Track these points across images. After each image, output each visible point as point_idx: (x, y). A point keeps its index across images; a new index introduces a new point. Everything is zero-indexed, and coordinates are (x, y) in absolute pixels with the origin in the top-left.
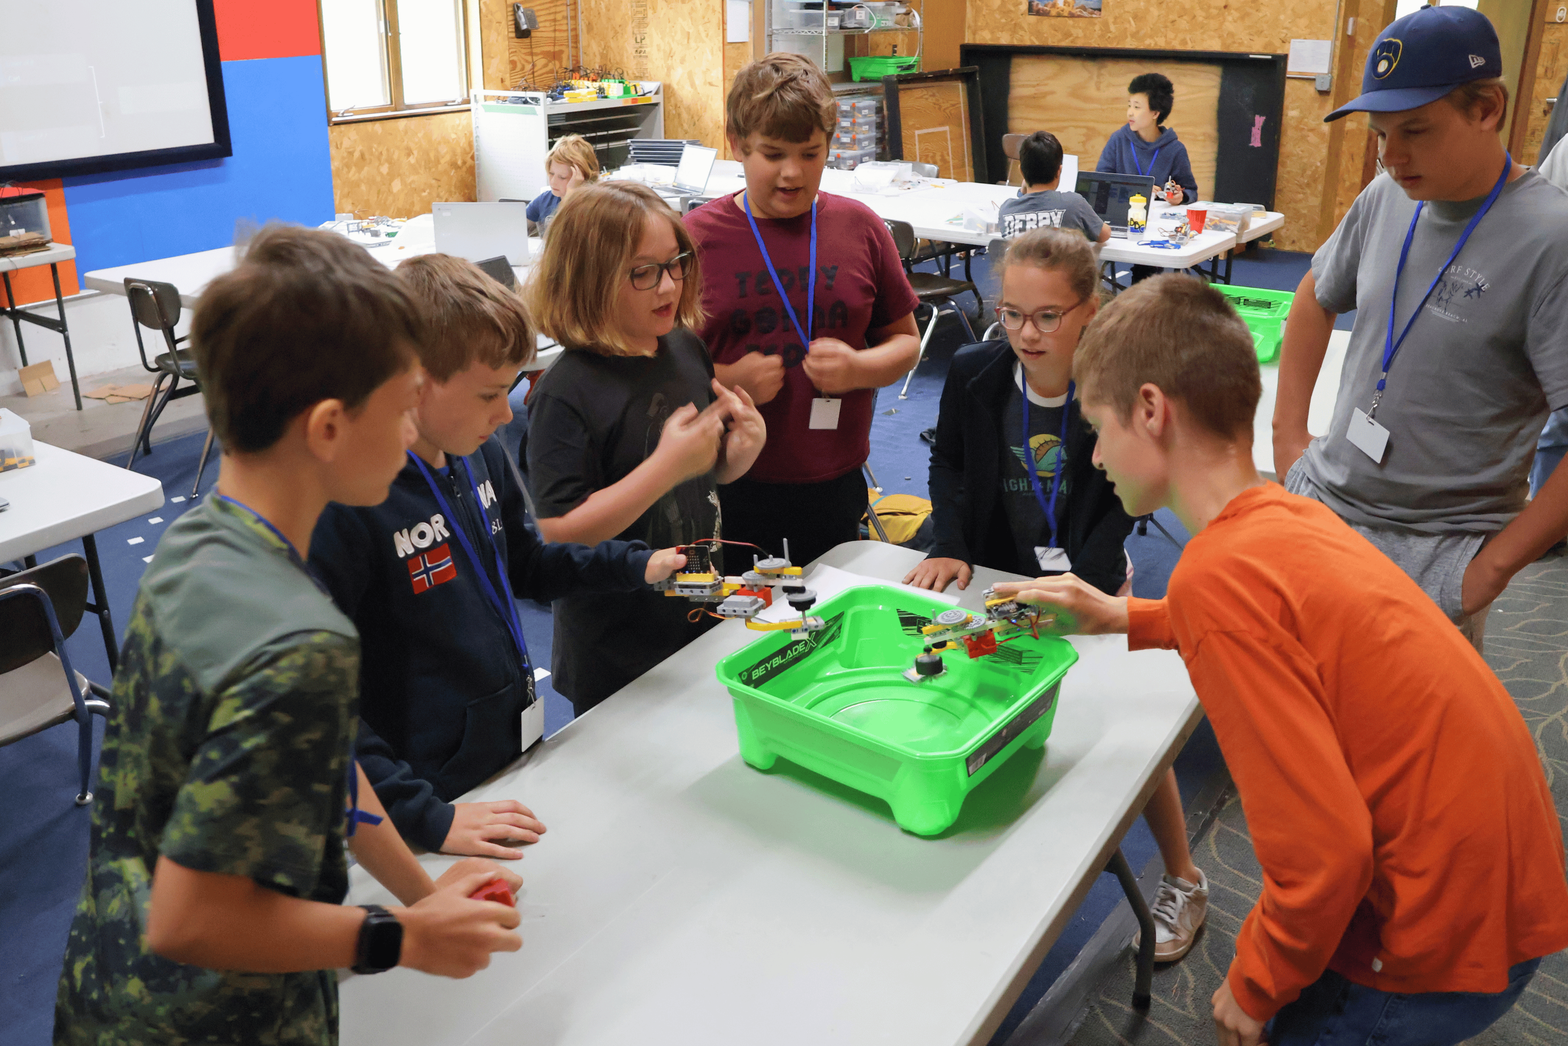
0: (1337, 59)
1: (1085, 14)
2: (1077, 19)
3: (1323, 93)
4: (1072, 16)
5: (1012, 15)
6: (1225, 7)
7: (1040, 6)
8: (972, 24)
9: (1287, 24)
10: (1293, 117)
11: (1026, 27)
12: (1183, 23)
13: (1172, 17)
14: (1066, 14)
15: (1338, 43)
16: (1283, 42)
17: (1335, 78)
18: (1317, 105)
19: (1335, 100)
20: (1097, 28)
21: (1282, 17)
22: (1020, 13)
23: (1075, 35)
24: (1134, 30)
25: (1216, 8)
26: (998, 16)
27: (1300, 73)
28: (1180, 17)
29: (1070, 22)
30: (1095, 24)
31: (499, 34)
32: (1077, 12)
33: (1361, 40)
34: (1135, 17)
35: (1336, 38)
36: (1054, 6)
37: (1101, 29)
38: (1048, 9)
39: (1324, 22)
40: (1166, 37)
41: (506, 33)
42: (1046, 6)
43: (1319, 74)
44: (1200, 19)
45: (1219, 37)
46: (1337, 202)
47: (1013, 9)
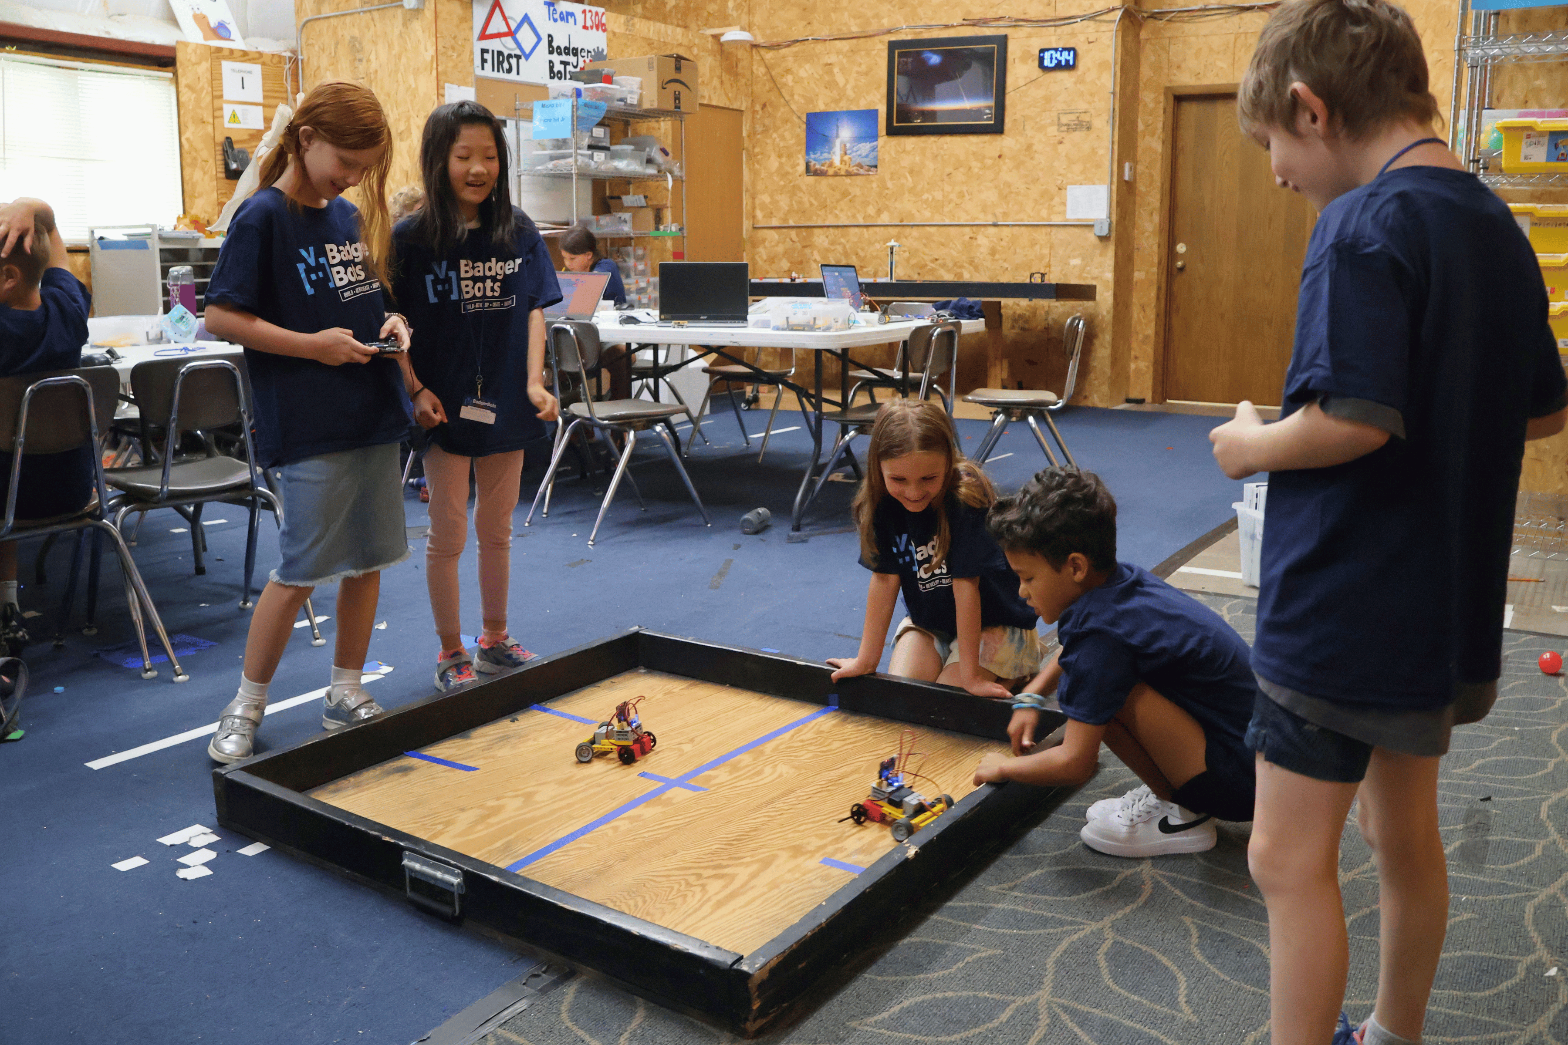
0: (1114, 204)
1: (862, 171)
2: (854, 177)
3: (1102, 239)
4: (849, 174)
5: (790, 177)
6: (1000, 157)
7: (818, 166)
8: (750, 188)
9: (1062, 171)
10: (1075, 266)
11: (804, 188)
12: (959, 176)
13: (949, 170)
14: (843, 173)
15: (1114, 187)
16: (1060, 189)
17: (1114, 222)
18: (1098, 252)
19: (1116, 245)
20: (874, 185)
21: (1056, 164)
22: (797, 174)
23: (853, 194)
24: (911, 185)
25: (991, 158)
26: (776, 178)
27: (1079, 220)
28: (956, 169)
29: (848, 180)
30: (872, 181)
31: (205, 173)
32: (854, 170)
33: (1141, 187)
34: (911, 172)
35: (1111, 183)
36: (831, 165)
37: (878, 186)
38: (825, 168)
39: (1098, 166)
40: (943, 190)
41: (214, 173)
42: (823, 165)
43: (1097, 220)
44: (976, 170)
45: (996, 188)
46: (1132, 356)
47: (790, 170)
